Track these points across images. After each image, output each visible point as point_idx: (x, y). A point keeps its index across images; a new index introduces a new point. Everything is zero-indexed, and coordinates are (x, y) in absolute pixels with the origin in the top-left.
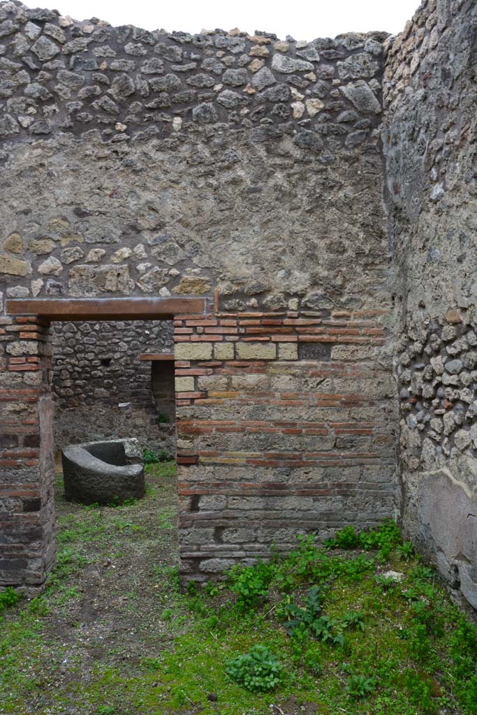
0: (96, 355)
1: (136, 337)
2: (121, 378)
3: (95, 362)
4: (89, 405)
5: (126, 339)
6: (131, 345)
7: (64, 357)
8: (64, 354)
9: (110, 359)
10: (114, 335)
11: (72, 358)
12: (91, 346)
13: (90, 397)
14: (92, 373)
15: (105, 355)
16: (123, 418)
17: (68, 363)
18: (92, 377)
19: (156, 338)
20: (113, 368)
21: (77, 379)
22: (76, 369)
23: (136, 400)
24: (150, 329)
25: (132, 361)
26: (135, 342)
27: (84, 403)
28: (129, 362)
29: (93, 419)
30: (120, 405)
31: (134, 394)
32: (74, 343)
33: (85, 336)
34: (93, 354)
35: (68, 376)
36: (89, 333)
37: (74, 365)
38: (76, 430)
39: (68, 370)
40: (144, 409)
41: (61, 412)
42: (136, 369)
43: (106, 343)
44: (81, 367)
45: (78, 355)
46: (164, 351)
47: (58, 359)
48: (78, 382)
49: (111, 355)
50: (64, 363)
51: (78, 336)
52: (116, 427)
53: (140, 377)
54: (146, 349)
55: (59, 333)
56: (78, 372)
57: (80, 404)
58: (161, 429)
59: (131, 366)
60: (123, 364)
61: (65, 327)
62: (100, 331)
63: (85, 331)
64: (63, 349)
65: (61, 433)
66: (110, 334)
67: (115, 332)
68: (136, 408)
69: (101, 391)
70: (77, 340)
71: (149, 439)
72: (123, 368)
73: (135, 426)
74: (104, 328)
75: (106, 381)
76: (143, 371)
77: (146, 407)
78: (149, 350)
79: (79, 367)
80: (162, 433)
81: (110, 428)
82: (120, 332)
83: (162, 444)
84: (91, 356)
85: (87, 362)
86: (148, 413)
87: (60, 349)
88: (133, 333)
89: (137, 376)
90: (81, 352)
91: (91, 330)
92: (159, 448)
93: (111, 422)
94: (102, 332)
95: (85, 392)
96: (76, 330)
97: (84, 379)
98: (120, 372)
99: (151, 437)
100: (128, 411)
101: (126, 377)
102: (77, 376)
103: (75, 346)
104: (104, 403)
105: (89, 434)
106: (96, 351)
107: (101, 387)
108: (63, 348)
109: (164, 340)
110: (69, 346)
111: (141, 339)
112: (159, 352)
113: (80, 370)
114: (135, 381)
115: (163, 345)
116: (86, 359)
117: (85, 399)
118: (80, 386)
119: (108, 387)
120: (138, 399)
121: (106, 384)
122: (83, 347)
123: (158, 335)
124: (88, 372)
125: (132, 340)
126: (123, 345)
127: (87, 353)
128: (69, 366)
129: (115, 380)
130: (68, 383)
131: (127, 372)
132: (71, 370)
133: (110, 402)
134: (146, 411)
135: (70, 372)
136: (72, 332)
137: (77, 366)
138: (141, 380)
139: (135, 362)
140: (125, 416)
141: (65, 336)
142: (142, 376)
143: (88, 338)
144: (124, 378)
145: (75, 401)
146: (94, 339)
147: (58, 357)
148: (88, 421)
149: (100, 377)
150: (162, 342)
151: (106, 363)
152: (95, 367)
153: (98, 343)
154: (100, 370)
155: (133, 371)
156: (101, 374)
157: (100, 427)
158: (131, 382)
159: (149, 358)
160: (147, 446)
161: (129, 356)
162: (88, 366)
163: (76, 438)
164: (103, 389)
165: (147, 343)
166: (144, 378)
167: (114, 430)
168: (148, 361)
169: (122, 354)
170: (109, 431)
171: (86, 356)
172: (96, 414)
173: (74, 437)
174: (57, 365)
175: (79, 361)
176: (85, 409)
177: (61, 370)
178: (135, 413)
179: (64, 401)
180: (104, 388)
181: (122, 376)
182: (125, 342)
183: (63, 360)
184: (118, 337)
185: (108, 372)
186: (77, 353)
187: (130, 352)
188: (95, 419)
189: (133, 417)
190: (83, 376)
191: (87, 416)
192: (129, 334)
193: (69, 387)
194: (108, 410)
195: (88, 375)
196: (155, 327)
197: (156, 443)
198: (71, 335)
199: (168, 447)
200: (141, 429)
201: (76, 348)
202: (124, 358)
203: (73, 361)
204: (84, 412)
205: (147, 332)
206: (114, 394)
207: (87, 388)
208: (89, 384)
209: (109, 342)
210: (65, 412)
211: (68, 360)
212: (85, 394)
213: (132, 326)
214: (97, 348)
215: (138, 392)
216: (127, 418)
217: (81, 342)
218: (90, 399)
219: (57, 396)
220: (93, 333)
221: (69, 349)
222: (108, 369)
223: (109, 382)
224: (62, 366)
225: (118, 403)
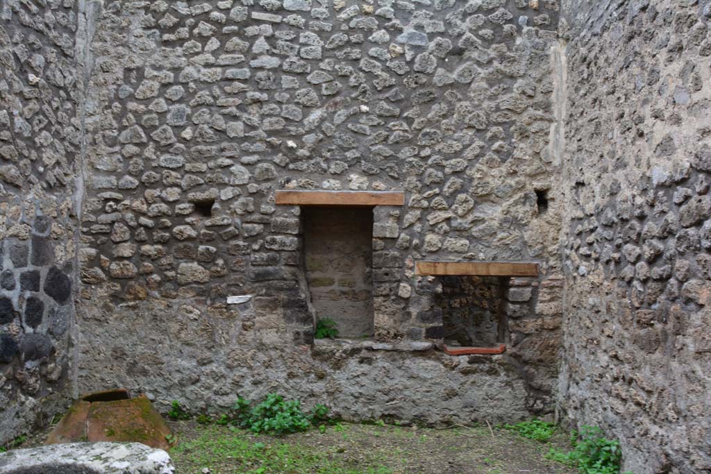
0: (184, 192)
1: (269, 154)
2: (233, 242)
3: (182, 206)
4: (166, 296)
5: (246, 159)
6: (257, 171)
7: (119, 196)
8: (120, 190)
9: (212, 202)
10: (222, 150)
11: (136, 197)
12: (174, 173)
13: (169, 280)
14: (175, 230)
15: (203, 191)
16: (235, 328)
17: (128, 208)
18: (174, 238)
19: (310, 158)
20: (217, 219)
21: (143, 242)
22: (143, 220)
23: (264, 291)
24: (297, 137)
25: (257, 205)
26: (265, 165)
27: (156, 294)
28: (251, 208)
29: (175, 327)
30: (231, 300)
31: (260, 278)
32: (141, 167)
33: (162, 153)
34: (177, 190)
35: (127, 236)
36: (171, 145)
37: (139, 213)
38: (140, 349)
39: (127, 224)
40: (280, 311)
41: (110, 310)
42: (266, 224)
43: (204, 167)
44: (154, 218)
45: (149, 192)
46: (326, 184)
47: (107, 200)
48: (146, 248)
49: (212, 192)
50: (120, 207)
51: (149, 152)
52: (221, 345)
53: (274, 241)
54: (288, 181)
55: (110, 146)
56: (146, 227)
57: (147, 294)
58: (316, 354)
59: (256, 217)
60: (239, 211)
61: (124, 133)
62: (194, 141)
63: (163, 142)
64: (118, 179)
65: (109, 353)
66: (214, 147)
67: (224, 144)
68: (263, 307)
69: (192, 269)
70: (148, 159)
71: (291, 376)
72: (238, 221)
73: (262, 347)
74: (201, 135)
75: (202, 248)
76: (281, 229)
77: (286, 305)
78: (293, 183)
79: (150, 218)
80: (317, 363)
81: (209, 349)
82: (234, 144)
83: (319, 387)
84: (173, 194)
85: (164, 207)
86: (288, 319)
87: (113, 179)
88: (261, 147)
89: (269, 238)
90: (153, 185)
91: (174, 139)
92: (312, 395)
93: (212, 335)
94: (198, 143)
95: (160, 271)
96: (145, 139)
97: (158, 242)
98: (231, 228)
99: (295, 371)
100: (246, 313)
101: (245, 239)
102: (143, 236)
103: (142, 172)
104: (198, 295)
105: (165, 359)
106: (183, 183)
107: (193, 260)
108: (119, 176)
109: (327, 160)
110: (130, 174)
111: (278, 158)
112: (316, 187)
113: (150, 223)
114: (262, 248)
115: (325, 171)
116: (164, 200)
117: (160, 284)
118: (149, 256)
119: (207, 260)
120: (268, 288)
121: (202, 254)
122: (158, 176)
123: (315, 151)
124: (166, 228)
125: (259, 161)
126: (241, 174)
127: (165, 186)
128: (129, 215)
129: (221, 245)
130: (126, 250)
131: (247, 230)
132: (132, 223)
133: (206, 293)
134: (285, 315)
135: (131, 228)
136: (136, 144)
137: (144, 214)
138: (275, 247)
139: (264, 208)
140: (239, 323)
141: (124, 152)
142: (278, 238)
143: (168, 156)
144: (241, 243)
145: (138, 288)
146: (180, 158)
147: (107, 195)
148: (164, 332)
149: (190, 239)
150: (324, 165)
151: (204, 208)
152: (180, 218)
153: (188, 166)
154: (192, 225)
155: (258, 228)
156: (193, 233)
157: (188, 344)
158: (255, 251)
159: (295, 200)
160: (287, 390)
161: (252, 194)
162: (164, 215)
163: (140, 365)
164: (195, 265)
165: (291, 166)
166: (283, 244)
167: (216, 353)
168: (292, 205)
169: (237, 191)
170: (208, 354)
171: (164, 194)
172: (180, 317)
173: (135, 363)
174: (106, 212)
175: (149, 204)
176: (159, 305)
177: (113, 222)
178: (262, 319)
179: (118, 288)
180: (200, 263)
181: (235, 237)
182: (243, 164)
183: (117, 201)
184: (228, 153)
185: (207, 227)
186: (147, 187)
187: (253, 187)
188: (177, 327)
189: (257, 325)
190: (157, 235)
191: (161, 321)
192: (253, 148)
193: (128, 258)
194: (204, 309)
195: (167, 234)
196: (308, 133)
197: (305, 385)
198: (134, 149)
199: (330, 394)
200: (272, 353)
201: (144, 178)
202: (242, 200)
203: (137, 204)
204: (156, 311)
205: (291, 143)
206: (218, 276)
207: (164, 261)
208: (168, 253)
209: (211, 164)
210: (117, 309)
211: (127, 202)
212: (159, 274)
213: (261, 131)
214: (187, 176)
215: (268, 273)
216: (245, 328)
217: (154, 164)
218: (168, 285)
219: (103, 275)
220: (178, 145)
221: (130, 178)
222: (208, 222)
223: (208, 249)
224: (114, 214)
225: (227, 295)
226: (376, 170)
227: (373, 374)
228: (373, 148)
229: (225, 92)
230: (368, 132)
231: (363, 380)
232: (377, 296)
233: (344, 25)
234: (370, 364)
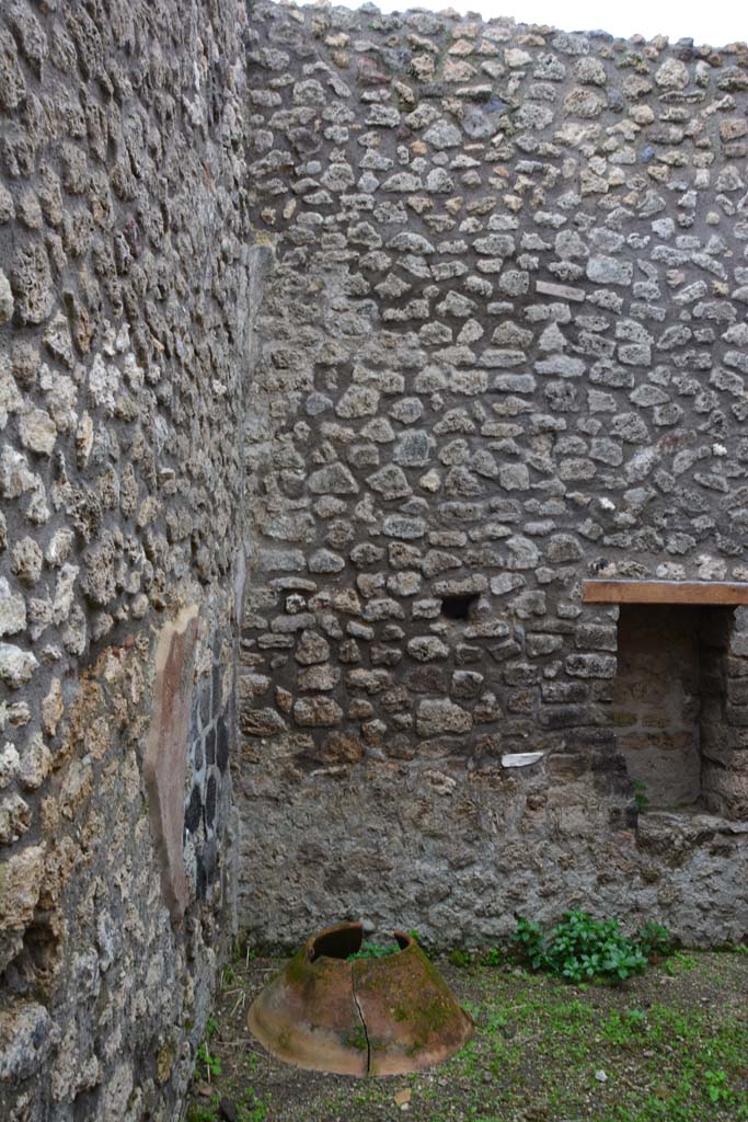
0: (426, 579)
1: (570, 520)
2: (512, 665)
3: (425, 603)
4: (397, 756)
5: (533, 527)
6: (552, 547)
7: (310, 584)
8: (308, 573)
9: (473, 597)
10: (493, 510)
11: (340, 587)
12: (409, 548)
13: (401, 728)
14: (412, 643)
15: (460, 579)
16: (515, 807)
17: (324, 605)
18: (409, 656)
19: (635, 527)
20: (487, 627)
21: (352, 665)
22: (356, 627)
23: (564, 744)
24: (615, 493)
25: (550, 602)
26: (565, 537)
27: (379, 752)
28: (542, 608)
29: (411, 808)
30: (509, 760)
31: (558, 723)
32: (349, 536)
33: (387, 511)
34: (418, 577)
35: (325, 654)
36: (403, 500)
37: (345, 615)
38: (349, 846)
39: (325, 634)
40: (589, 776)
41: (295, 781)
42: (568, 635)
43: (462, 539)
44: (375, 623)
45: (364, 579)
46: (662, 570)
47: (287, 591)
48: (360, 674)
49: (478, 581)
50: (312, 604)
51: (364, 510)
52: (490, 836)
53: (581, 663)
54: (603, 565)
55: (292, 498)
56: (360, 639)
57: (363, 753)
58: (645, 844)
59: (551, 622)
60: (522, 614)
61: (316, 475)
62: (444, 493)
63: (390, 494)
64: (307, 555)
65: (293, 855)
66: (479, 505)
67: (496, 501)
68: (563, 771)
69: (440, 710)
70: (361, 523)
71: (603, 880)
72: (520, 629)
73: (558, 835)
74: (457, 484)
75: (459, 674)
76: (592, 643)
77: (596, 768)
78: (611, 569)
79: (366, 623)
80: (645, 858)
81: (470, 843)
82: (514, 502)
83: (646, 896)
84: (408, 583)
85: (394, 606)
86: (602, 789)
87: (298, 554)
88: (558, 507)
89: (571, 658)
90: (370, 567)
91: (408, 490)
92: (637, 909)
93: (475, 821)
94: (450, 498)
95: (385, 713)
96: (355, 488)
97: (383, 665)
98: (510, 642)
99: (610, 872)
100: (535, 782)
101: (531, 659)
102: (356, 655)
103: (351, 544)
104: (453, 753)
105: (393, 862)
106: (427, 565)
107: (442, 695)
108: (309, 550)
109: (662, 531)
110: (329, 546)
111: (586, 527)
112: (647, 575)
113: (367, 631)
114: (562, 675)
115: (660, 549)
116: (390, 593)
117: (385, 736)
118: (366, 689)
119: (467, 695)
120: (570, 740)
121: (460, 685)
122: (380, 552)
123: (644, 516)
124: (395, 641)
125: (554, 531)
126: (526, 551)
127: (393, 570)
128: (329, 618)
129: (491, 670)
130: (324, 678)
131: (537, 645)
132: (335, 632)
133: (471, 751)
134: (596, 784)
135: (330, 639)
136: (340, 496)
137: (356, 617)
138: (583, 673)
139: (564, 608)
140: (523, 798)
141: (317, 508)
142: (588, 657)
143: (399, 518)
144: (525, 666)
145: (346, 743)
146: (420, 522)
147: (288, 582)
148: (395, 816)
149: (439, 659)
150: (660, 540)
151: (458, 607)
152: (421, 624)
153: (434, 537)
154: (441, 635)
155: (555, 641)
156: (444, 650)
157: (434, 836)
158: (549, 679)
159: (615, 596)
160: (596, 903)
161: (542, 586)
162: (394, 618)
163: (351, 872)
164: (447, 702)
165: (607, 540)
166: (595, 667)
167: (482, 848)
168: (608, 605)
169: (520, 579)
170: (468, 851)
171: (392, 583)
172: (420, 791)
173: (342, 870)
174: (287, 613)
175: (364, 600)
176: (384, 772)
177: (300, 630)
178: (558, 790)
179: (310, 744)
180: (454, 699)
181: (515, 656)
182: (527, 535)
183: (306, 593)
184: (503, 517)
185: (467, 640)
186: (359, 571)
187: (546, 573)
188: (416, 807)
189: (551, 801)
190: (378, 653)
191: (388, 797)
192: (544, 508)
193: (326, 692)
194: (463, 776)
195: (398, 652)
196: (632, 486)
197: (627, 896)
198: (337, 504)
199: (663, 905)
200: (575, 845)
201: (356, 553)
202: (527, 594)
203: (342, 599)
204: (379, 781)
205: (606, 503)
206: (484, 721)
207: (391, 696)
208: (397, 683)
209: (476, 534)
210: (309, 780)
211: (325, 595)
212: (383, 719)
213: (556, 480)
214: (432, 553)
215: (570, 716)
216: (532, 805)
217: (374, 531)
218: (401, 738)
219: (282, 722)
220: (415, 499)
221: (330, 555)
222: (469, 631)
223: (471, 677)
224: (302, 616)
225: (502, 753)
226: (738, 549)
227: (731, 872)
228: (734, 514)
229: (494, 413)
230: (726, 488)
231: (717, 883)
232: (739, 749)
233: (684, 312)
234: (727, 856)
